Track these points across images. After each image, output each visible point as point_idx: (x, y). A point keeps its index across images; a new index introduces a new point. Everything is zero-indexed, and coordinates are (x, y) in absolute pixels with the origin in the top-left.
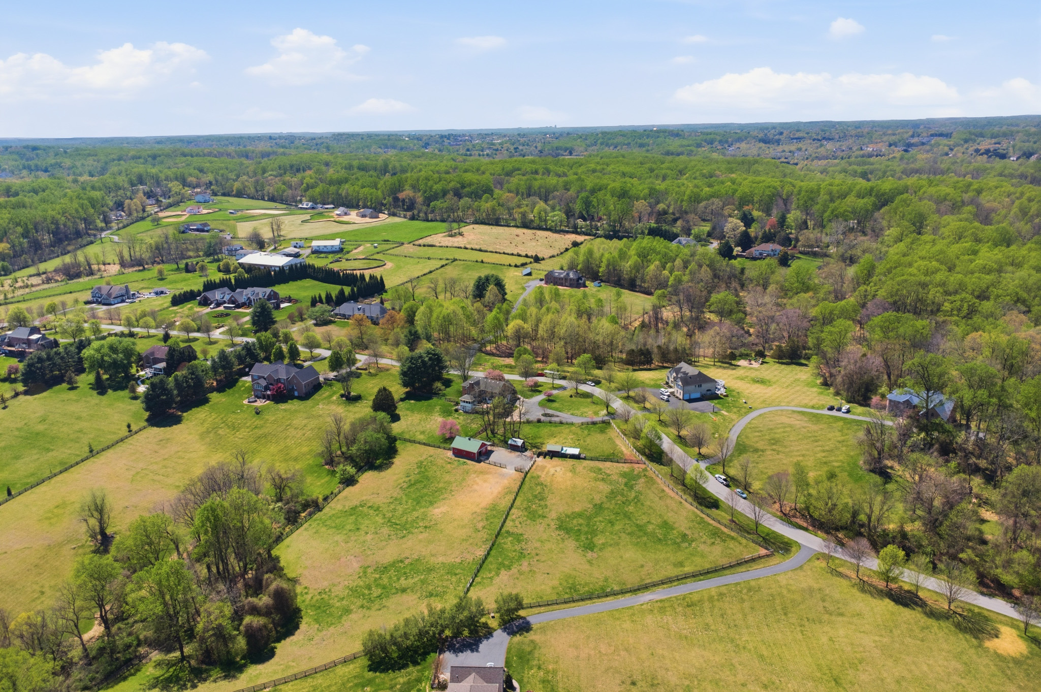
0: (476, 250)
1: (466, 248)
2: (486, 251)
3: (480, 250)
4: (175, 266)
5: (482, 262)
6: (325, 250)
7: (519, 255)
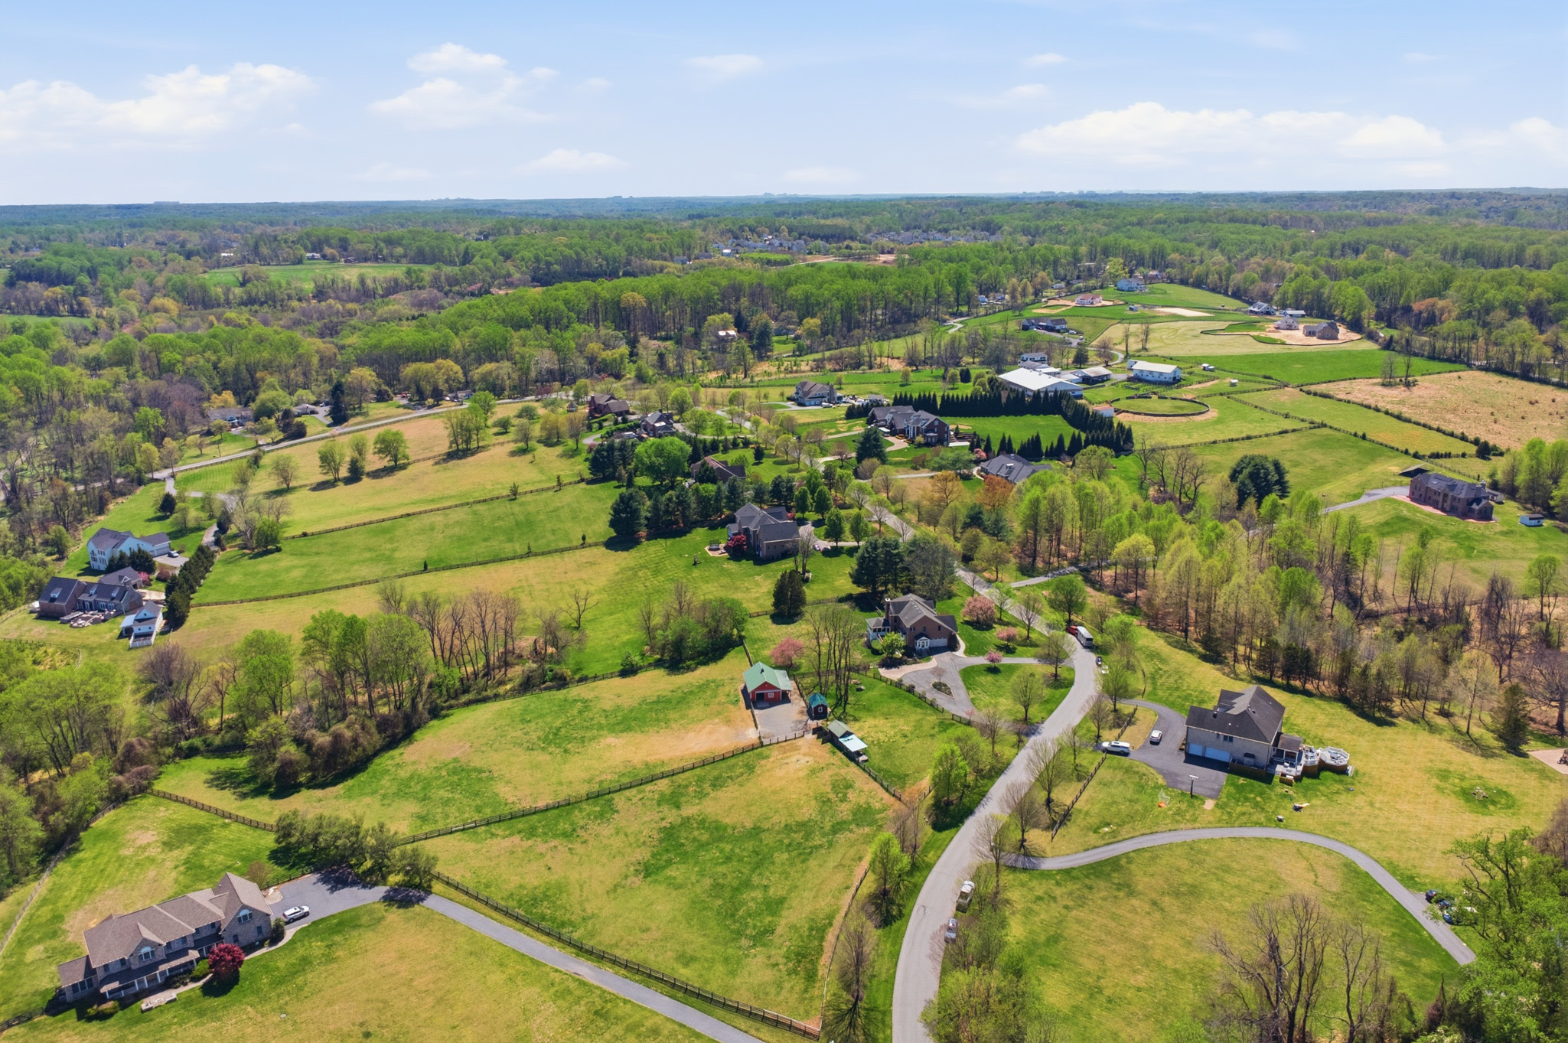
0: (1392, 415)
1: (1377, 410)
2: (1408, 421)
3: (1399, 417)
4: (941, 372)
5: (1364, 437)
6: (1150, 378)
7: (1463, 438)
